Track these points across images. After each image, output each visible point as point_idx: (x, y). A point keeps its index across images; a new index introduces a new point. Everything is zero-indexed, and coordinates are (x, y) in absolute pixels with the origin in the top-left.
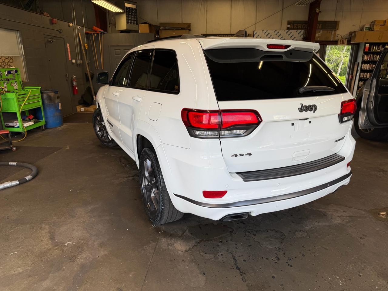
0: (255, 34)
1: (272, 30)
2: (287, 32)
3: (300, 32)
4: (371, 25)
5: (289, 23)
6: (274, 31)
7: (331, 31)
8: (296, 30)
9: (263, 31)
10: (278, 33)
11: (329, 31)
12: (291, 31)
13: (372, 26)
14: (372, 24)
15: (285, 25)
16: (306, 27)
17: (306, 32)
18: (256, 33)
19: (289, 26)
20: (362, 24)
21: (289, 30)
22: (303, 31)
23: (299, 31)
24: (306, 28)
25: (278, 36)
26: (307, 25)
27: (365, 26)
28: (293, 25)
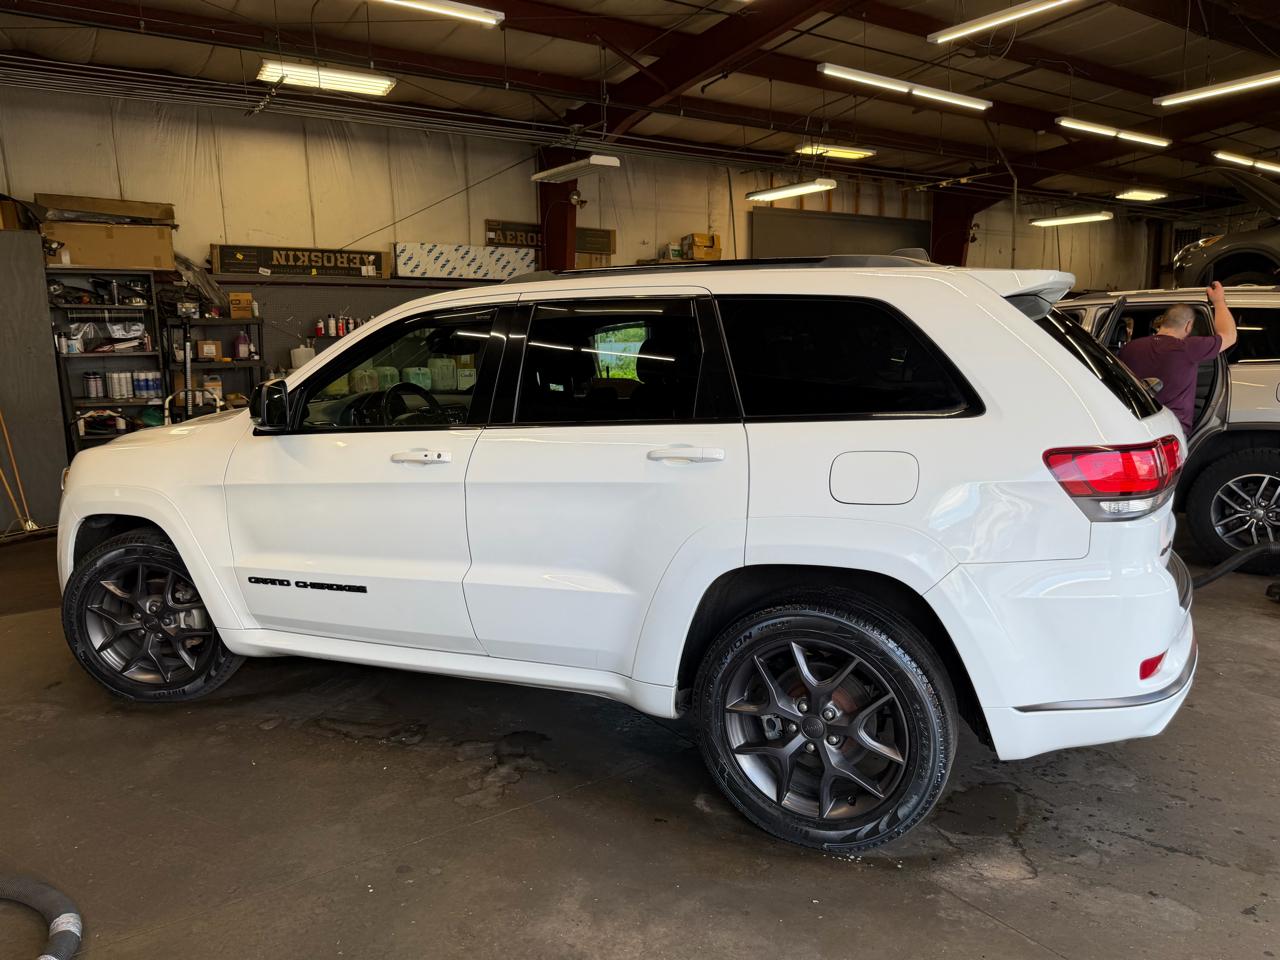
0: (398, 252)
1: (450, 244)
2: (492, 253)
3: (526, 254)
4: (682, 245)
5: (490, 225)
6: (456, 247)
7: (599, 256)
8: (515, 249)
9: (422, 244)
10: (467, 253)
11: (594, 256)
12: (501, 250)
13: (686, 248)
14: (686, 242)
15: (479, 233)
16: (537, 240)
17: (540, 253)
18: (403, 251)
19: (492, 235)
20: (663, 240)
21: (497, 247)
22: (532, 252)
23: (523, 251)
24: (537, 246)
25: (468, 262)
26: (539, 235)
27: (671, 247)
28: (502, 234)
